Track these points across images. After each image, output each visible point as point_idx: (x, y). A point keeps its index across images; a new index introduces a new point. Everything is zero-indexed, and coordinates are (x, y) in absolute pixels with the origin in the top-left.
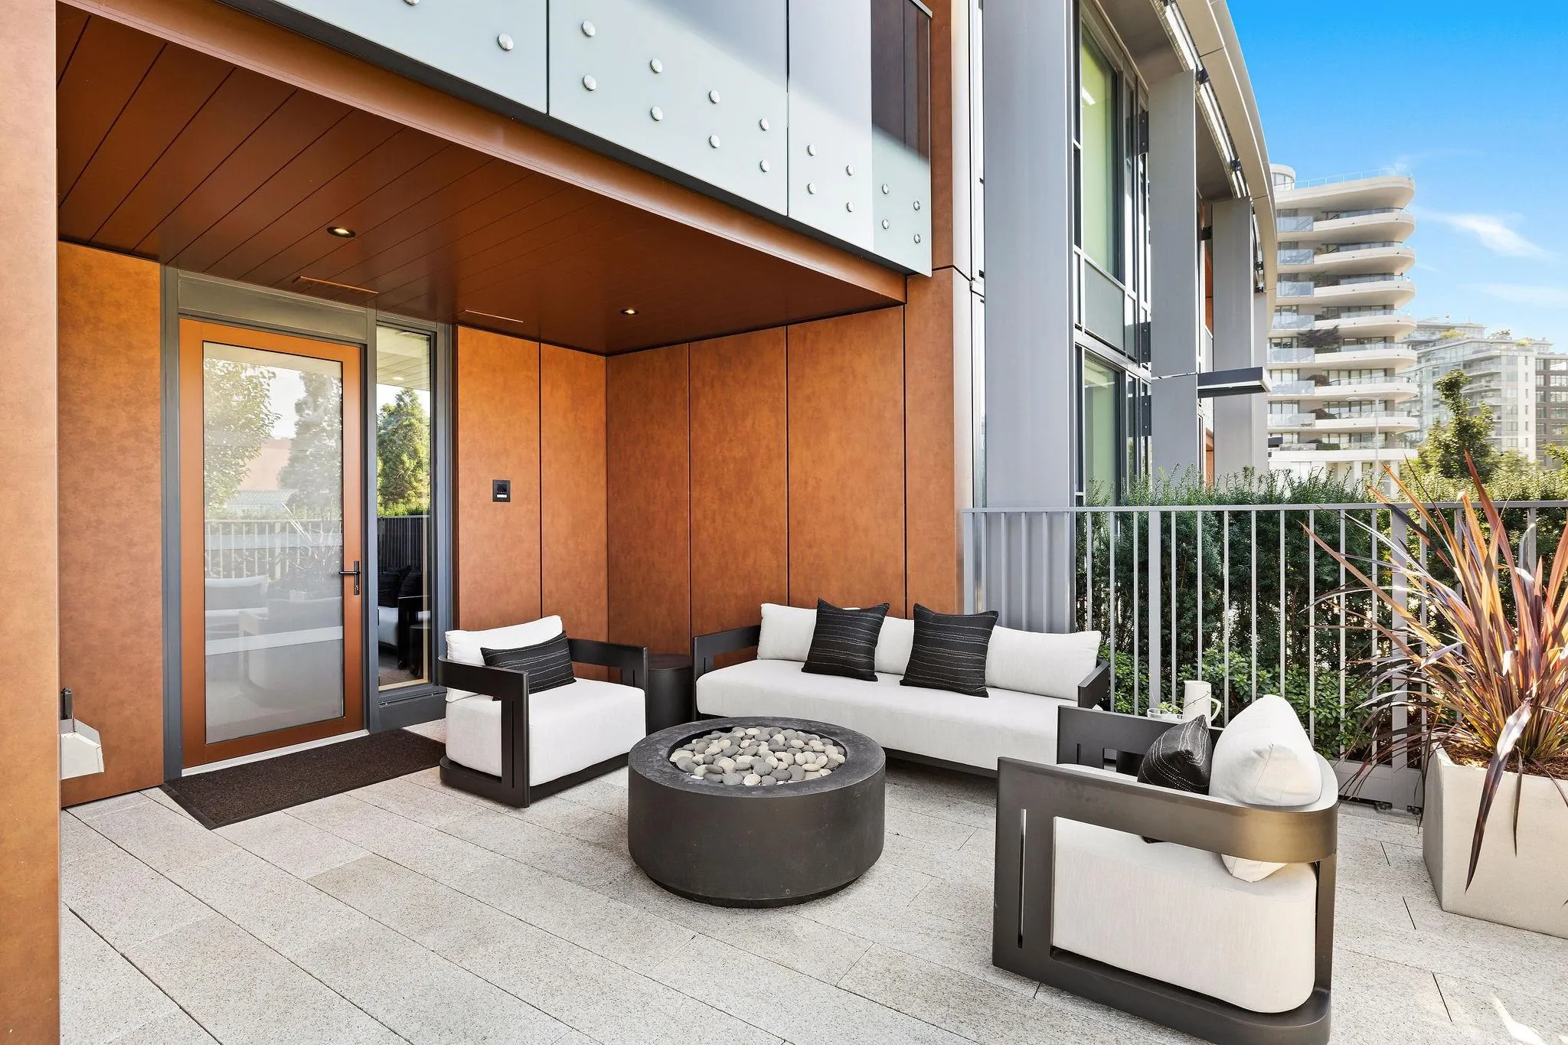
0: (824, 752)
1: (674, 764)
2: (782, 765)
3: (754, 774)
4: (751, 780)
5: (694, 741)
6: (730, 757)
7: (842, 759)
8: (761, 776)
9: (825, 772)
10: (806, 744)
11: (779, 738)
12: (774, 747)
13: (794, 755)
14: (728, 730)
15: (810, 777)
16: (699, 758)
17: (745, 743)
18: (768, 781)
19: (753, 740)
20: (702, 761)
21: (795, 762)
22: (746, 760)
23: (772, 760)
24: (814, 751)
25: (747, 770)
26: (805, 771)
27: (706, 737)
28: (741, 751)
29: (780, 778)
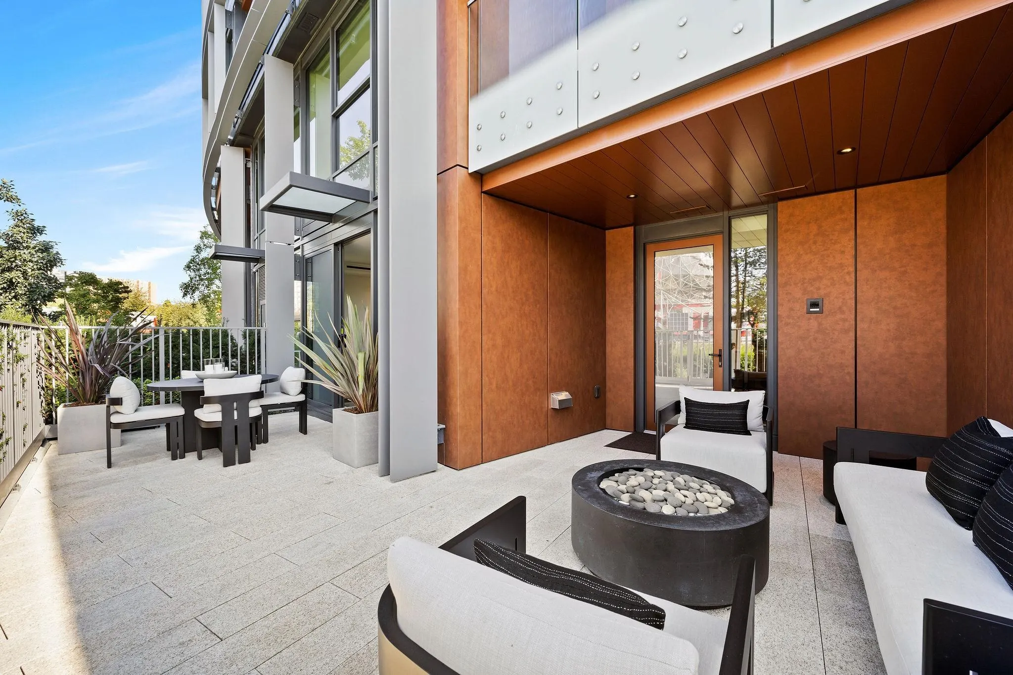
0: (716, 494)
1: (603, 490)
2: (689, 501)
3: (669, 505)
4: (668, 510)
5: (616, 475)
6: (647, 490)
7: (732, 502)
8: (675, 508)
9: (723, 510)
10: (701, 487)
11: (680, 479)
12: (679, 487)
13: (695, 494)
14: (641, 470)
15: (713, 512)
16: (623, 487)
17: (656, 481)
18: (681, 512)
19: (661, 479)
20: (626, 491)
21: (697, 500)
22: (659, 493)
23: (679, 496)
24: (709, 493)
25: (663, 501)
26: (708, 507)
27: (624, 473)
28: (654, 486)
29: (690, 511)
